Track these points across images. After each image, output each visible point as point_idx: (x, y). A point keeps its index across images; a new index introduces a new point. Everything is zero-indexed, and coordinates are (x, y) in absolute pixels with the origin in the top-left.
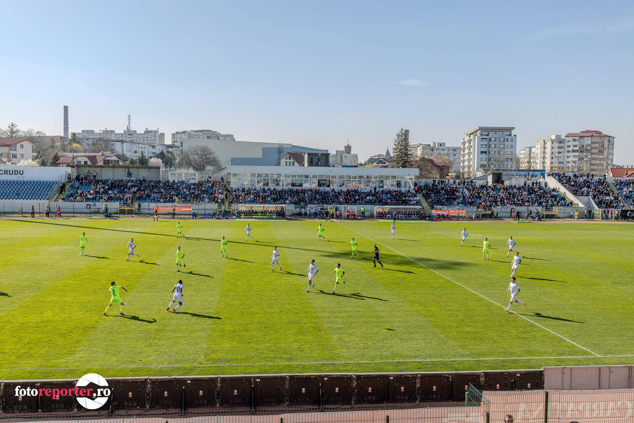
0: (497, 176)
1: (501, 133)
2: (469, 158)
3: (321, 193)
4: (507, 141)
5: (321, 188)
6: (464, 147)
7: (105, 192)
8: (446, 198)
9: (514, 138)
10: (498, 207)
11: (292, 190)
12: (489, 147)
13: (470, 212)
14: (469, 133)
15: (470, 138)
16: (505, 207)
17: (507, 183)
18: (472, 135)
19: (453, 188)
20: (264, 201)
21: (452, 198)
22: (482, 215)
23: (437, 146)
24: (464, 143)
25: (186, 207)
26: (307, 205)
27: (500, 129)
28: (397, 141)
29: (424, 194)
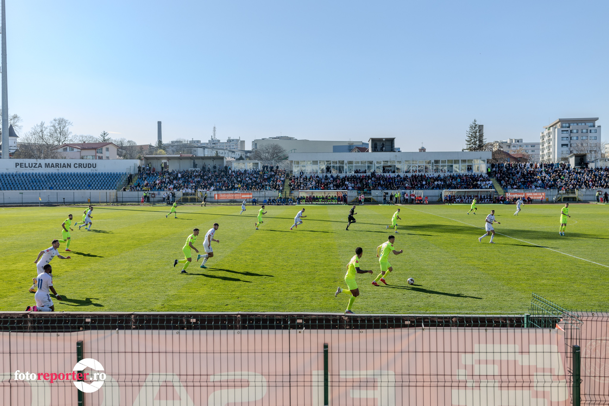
0: (580, 158)
1: (583, 124)
2: (549, 151)
3: (386, 179)
4: (590, 132)
5: (385, 174)
6: (543, 141)
7: (171, 182)
8: (522, 182)
9: (598, 129)
10: (582, 190)
11: (355, 177)
12: (571, 139)
13: (550, 195)
14: (548, 127)
15: (549, 131)
16: (590, 189)
17: (591, 166)
18: (551, 128)
19: (530, 171)
20: (326, 187)
21: (529, 181)
22: (564, 198)
23: (514, 142)
24: (543, 137)
25: (246, 194)
26: (370, 190)
27: (582, 121)
28: (470, 133)
29: (498, 178)
